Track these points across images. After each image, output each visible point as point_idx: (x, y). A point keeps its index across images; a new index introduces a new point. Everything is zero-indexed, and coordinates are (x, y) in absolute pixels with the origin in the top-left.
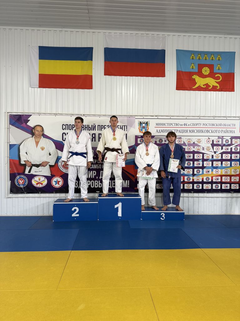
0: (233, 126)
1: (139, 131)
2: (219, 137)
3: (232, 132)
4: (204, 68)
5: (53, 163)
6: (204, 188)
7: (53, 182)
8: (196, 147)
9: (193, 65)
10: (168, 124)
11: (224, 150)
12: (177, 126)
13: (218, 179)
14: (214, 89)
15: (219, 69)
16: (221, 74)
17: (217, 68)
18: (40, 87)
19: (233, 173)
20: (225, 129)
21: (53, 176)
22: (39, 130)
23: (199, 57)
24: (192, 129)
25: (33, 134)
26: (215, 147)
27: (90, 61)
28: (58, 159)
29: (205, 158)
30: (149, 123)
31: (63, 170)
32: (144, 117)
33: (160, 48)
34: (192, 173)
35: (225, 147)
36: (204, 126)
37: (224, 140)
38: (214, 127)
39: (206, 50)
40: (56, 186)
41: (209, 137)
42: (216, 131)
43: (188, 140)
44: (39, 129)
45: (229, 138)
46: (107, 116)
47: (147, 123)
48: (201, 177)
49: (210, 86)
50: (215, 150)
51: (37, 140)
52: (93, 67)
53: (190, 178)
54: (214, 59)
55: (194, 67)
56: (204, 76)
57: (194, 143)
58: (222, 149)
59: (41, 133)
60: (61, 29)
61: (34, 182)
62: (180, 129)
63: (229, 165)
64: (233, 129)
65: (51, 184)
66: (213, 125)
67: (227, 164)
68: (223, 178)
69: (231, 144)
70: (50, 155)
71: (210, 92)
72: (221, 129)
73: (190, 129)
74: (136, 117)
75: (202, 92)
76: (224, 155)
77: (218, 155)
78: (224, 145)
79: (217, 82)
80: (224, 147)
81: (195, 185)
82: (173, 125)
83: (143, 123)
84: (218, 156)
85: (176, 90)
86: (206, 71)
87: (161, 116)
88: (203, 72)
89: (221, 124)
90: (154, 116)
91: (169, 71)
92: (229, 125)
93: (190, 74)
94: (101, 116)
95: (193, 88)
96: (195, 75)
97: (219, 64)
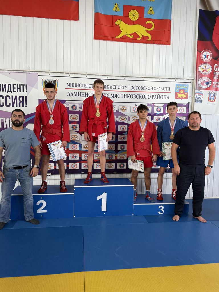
1: (44, 93)
2: (149, 104)
3: (165, 98)
4: (132, 11)
8: (119, 116)
9: (116, 6)
10: (84, 85)
14: (144, 40)
15: (151, 14)
16: (154, 20)
17: (149, 12)
20: (157, 94)
24: (115, 93)
30: (57, 83)
36: (130, 90)
37: (155, 108)
41: (136, 104)
42: (145, 96)
45: (161, 106)
47: (55, 83)
48: (126, 155)
55: (118, 9)
56: (131, 23)
57: (117, 111)
58: (152, 119)
66: (142, 88)
69: (164, 113)
71: (138, 44)
72: (151, 94)
74: (39, 74)
75: (128, 43)
80: (155, 117)
81: (119, 164)
85: (94, 39)
86: (134, 15)
87: (75, 74)
88: (130, 17)
89: (152, 87)
90: (65, 73)
91: (85, 12)
92: (163, 89)
93: (112, 19)
95: (116, 37)
96: (119, 21)
97: (151, 7)
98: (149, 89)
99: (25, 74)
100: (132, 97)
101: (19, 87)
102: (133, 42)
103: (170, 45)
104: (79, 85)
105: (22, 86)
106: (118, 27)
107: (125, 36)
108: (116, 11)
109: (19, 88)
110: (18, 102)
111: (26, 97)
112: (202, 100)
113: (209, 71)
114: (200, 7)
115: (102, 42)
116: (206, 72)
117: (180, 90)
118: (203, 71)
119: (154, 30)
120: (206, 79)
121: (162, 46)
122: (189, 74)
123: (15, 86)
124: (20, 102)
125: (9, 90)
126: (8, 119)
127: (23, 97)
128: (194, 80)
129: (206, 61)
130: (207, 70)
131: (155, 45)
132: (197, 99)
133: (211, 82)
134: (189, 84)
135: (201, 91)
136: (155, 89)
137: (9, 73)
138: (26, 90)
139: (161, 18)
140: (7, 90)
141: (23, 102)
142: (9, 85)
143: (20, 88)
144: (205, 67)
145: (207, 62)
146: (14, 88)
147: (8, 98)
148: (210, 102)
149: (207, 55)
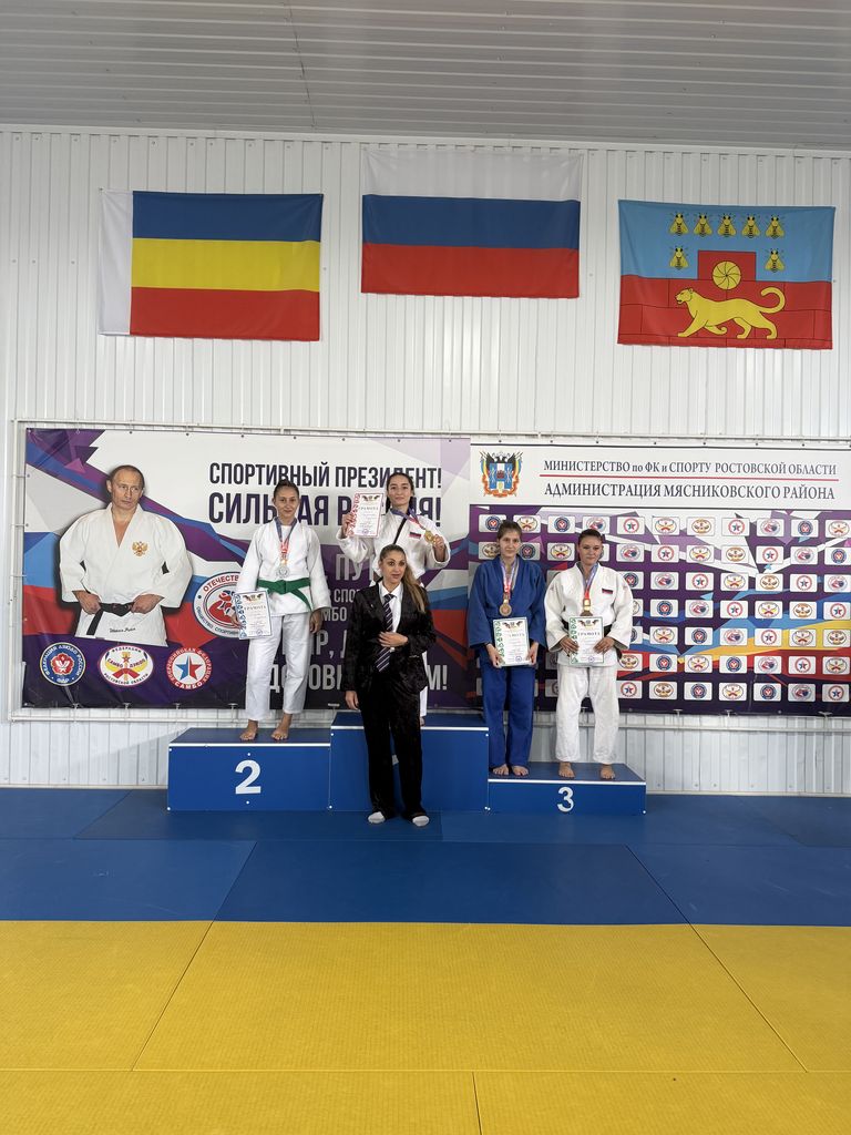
0: (828, 472)
1: (485, 488)
2: (775, 513)
3: (822, 495)
4: (721, 266)
5: (174, 601)
6: (722, 698)
7: (174, 666)
8: (689, 548)
9: (679, 254)
10: (589, 466)
11: (793, 560)
12: (622, 473)
13: (772, 665)
14: (758, 339)
15: (774, 269)
16: (782, 286)
17: (769, 266)
18: (134, 333)
19: (828, 645)
20: (797, 484)
21: (173, 646)
22: (130, 484)
23: (703, 226)
24: (676, 483)
25: (106, 498)
26: (760, 549)
27: (309, 243)
28: (193, 585)
29: (723, 588)
30: (520, 461)
31: (209, 624)
32: (502, 437)
33: (562, 195)
34: (675, 642)
35: (797, 548)
36: (720, 474)
37: (795, 524)
38: (756, 475)
39: (728, 200)
40: (184, 681)
41: (740, 513)
42: (765, 491)
43: (662, 523)
44: (128, 479)
45: (811, 517)
46: (368, 435)
47: (512, 460)
48: (710, 659)
49: (742, 330)
50: (760, 560)
51: (119, 519)
52: (323, 264)
53: (669, 660)
54: (756, 232)
55: (684, 263)
57: (683, 533)
58: (787, 555)
59: (136, 495)
60: (210, 133)
61: (107, 669)
62: (633, 482)
63: (813, 616)
64: (828, 485)
65: (166, 675)
66: (754, 468)
67: (806, 609)
68: (792, 660)
69: (821, 539)
70: (165, 570)
71: (741, 351)
72: (782, 484)
73: (669, 483)
74: (474, 440)
75: (712, 350)
76: (794, 578)
77: (774, 578)
78: (795, 542)
80: (794, 550)
81: (688, 686)
82: (608, 466)
83: (499, 461)
84: (773, 581)
85: (619, 342)
86: (727, 275)
88: (717, 281)
89: (782, 466)
90: (539, 436)
91: (594, 276)
92: (814, 470)
93: (668, 288)
94: (349, 434)
95: (680, 335)
96: (686, 292)
97: (774, 252)
98: (775, 470)
99: (438, 442)
100: (725, 494)
101: (421, 475)
102: (726, 346)
103: (831, 348)
104: (575, 465)
105: (428, 473)
108: (679, 266)
109: (421, 478)
111: (438, 500)
115: (640, 350)
121: (808, 353)
127: (430, 500)
131: (788, 352)
136: (792, 471)
137: (399, 441)
138: (439, 482)
139: (805, 277)
141: (430, 512)
143: (424, 478)
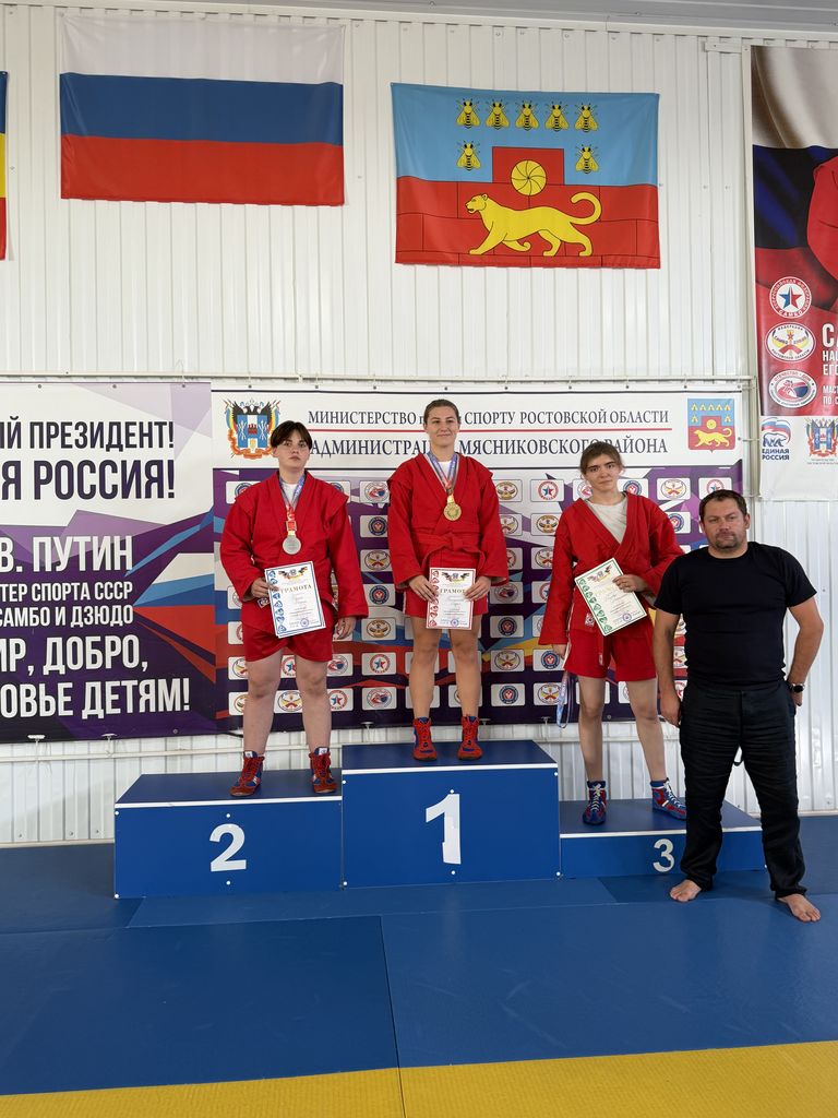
0: (658, 419)
3: (652, 449)
4: (521, 166)
6: (537, 702)
9: (468, 151)
10: (366, 417)
14: (568, 257)
15: (587, 169)
16: (598, 191)
17: (580, 166)
23: (497, 116)
24: (474, 436)
29: (535, 566)
30: (277, 412)
32: (252, 382)
38: (571, 425)
39: (526, 85)
41: (550, 472)
45: (638, 475)
46: (75, 380)
47: (266, 411)
52: (10, 162)
54: (563, 123)
55: (475, 163)
56: (523, 203)
62: (420, 437)
64: (659, 436)
66: (567, 417)
71: (548, 271)
73: (466, 437)
74: (216, 385)
79: (580, 228)
82: (389, 418)
83: (249, 413)
85: (397, 262)
86: (529, 178)
87: (334, 380)
88: (517, 185)
89: (602, 414)
90: (300, 379)
91: (363, 178)
92: (641, 418)
93: (455, 194)
94: (49, 380)
95: (472, 252)
96: (478, 198)
97: (586, 149)
98: (593, 419)
99: (168, 387)
100: (533, 450)
101: (146, 431)
102: (530, 265)
103: (659, 267)
104: (348, 417)
105: (155, 429)
106: (477, 217)
107: (501, 246)
108: (469, 166)
109: (146, 435)
110: (144, 480)
111: (171, 463)
112: (787, 451)
113: (804, 350)
114: (753, 139)
115: (424, 271)
116: (795, 355)
117: (705, 419)
118: (784, 350)
119: (599, 220)
120: (797, 377)
121: (631, 274)
122: (733, 361)
123: (133, 429)
124: (151, 480)
125: (115, 442)
126: (107, 541)
127: (159, 463)
128: (754, 383)
129: (791, 316)
130: (799, 346)
131: (607, 272)
132: (767, 447)
133: (813, 388)
134: (737, 397)
135: (782, 420)
136: (614, 419)
137: (115, 387)
138: (171, 440)
139: (621, 179)
140: (106, 442)
141: (159, 480)
142: (111, 424)
143: (150, 435)
144: (791, 336)
145: (791, 320)
146: (129, 435)
147: (108, 469)
148: (816, 456)
149: (794, 294)
